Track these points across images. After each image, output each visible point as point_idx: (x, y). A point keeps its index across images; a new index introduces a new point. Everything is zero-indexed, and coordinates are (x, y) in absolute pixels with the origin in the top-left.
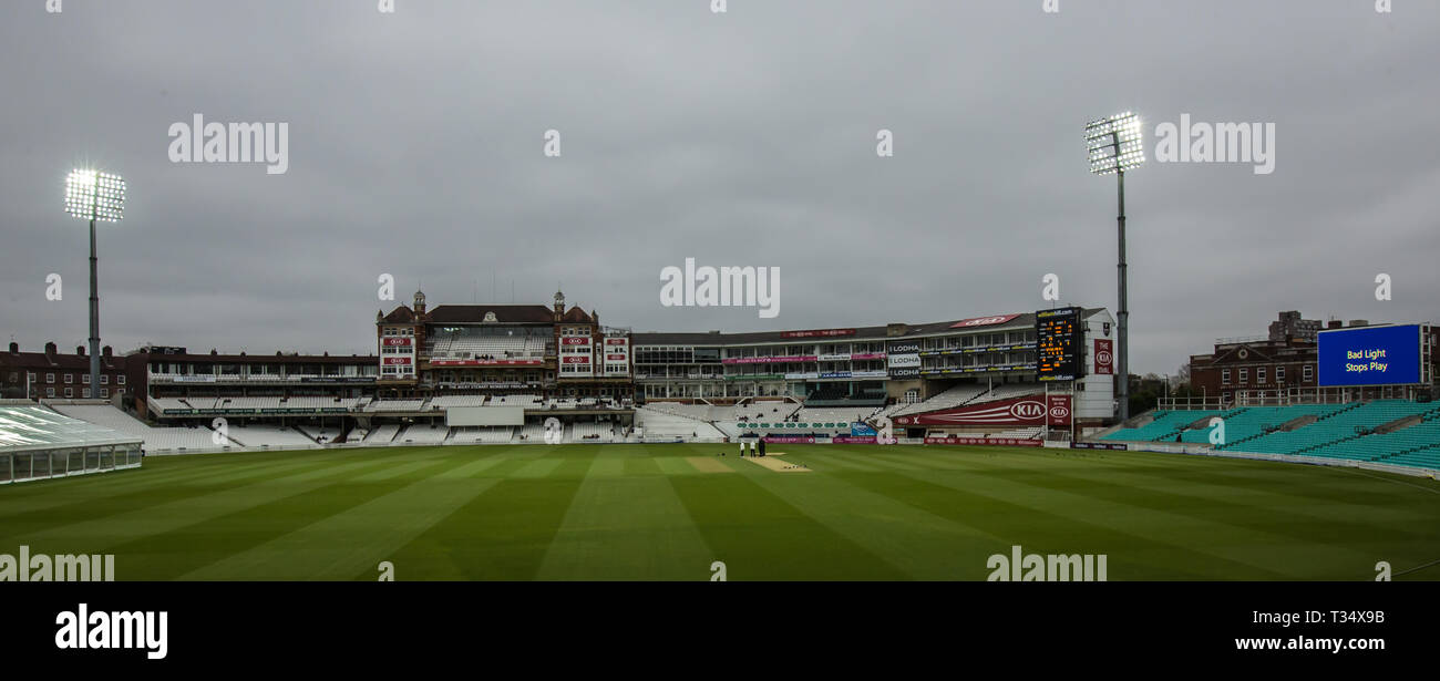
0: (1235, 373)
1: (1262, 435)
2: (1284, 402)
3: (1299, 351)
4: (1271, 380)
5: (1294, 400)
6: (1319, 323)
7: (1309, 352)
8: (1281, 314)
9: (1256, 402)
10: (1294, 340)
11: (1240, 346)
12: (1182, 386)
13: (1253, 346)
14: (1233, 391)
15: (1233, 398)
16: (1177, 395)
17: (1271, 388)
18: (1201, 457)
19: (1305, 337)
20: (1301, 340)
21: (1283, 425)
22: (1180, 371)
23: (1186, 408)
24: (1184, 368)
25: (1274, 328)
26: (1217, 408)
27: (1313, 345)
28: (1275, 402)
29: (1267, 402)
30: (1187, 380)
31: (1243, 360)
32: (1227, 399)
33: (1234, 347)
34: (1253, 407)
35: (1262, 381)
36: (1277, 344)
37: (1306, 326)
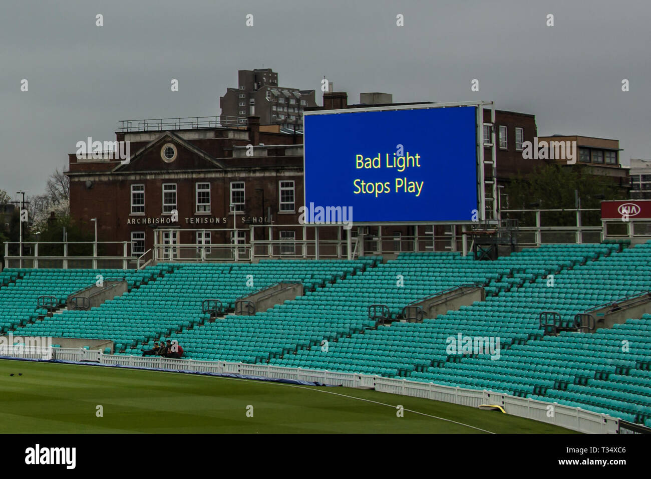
0: (153, 190)
1: (201, 323)
2: (244, 256)
3: (270, 151)
4: (221, 208)
5: (261, 250)
6: (309, 95)
7: (288, 153)
8: (242, 74)
9: (191, 254)
10: (262, 129)
11: (165, 137)
12: (53, 217)
13: (186, 137)
14: (150, 229)
15: (149, 244)
16: (43, 237)
17: (221, 225)
18: (86, 367)
19: (285, 123)
20: (274, 129)
21: (240, 301)
22: (51, 186)
23: (59, 264)
24: (59, 179)
25: (229, 101)
26: (118, 264)
27: (296, 138)
28: (226, 254)
29: (215, 255)
30: (64, 205)
31: (169, 165)
32: (139, 247)
33: (153, 138)
34: (187, 263)
35: (203, 210)
36: (231, 135)
37: (287, 99)
